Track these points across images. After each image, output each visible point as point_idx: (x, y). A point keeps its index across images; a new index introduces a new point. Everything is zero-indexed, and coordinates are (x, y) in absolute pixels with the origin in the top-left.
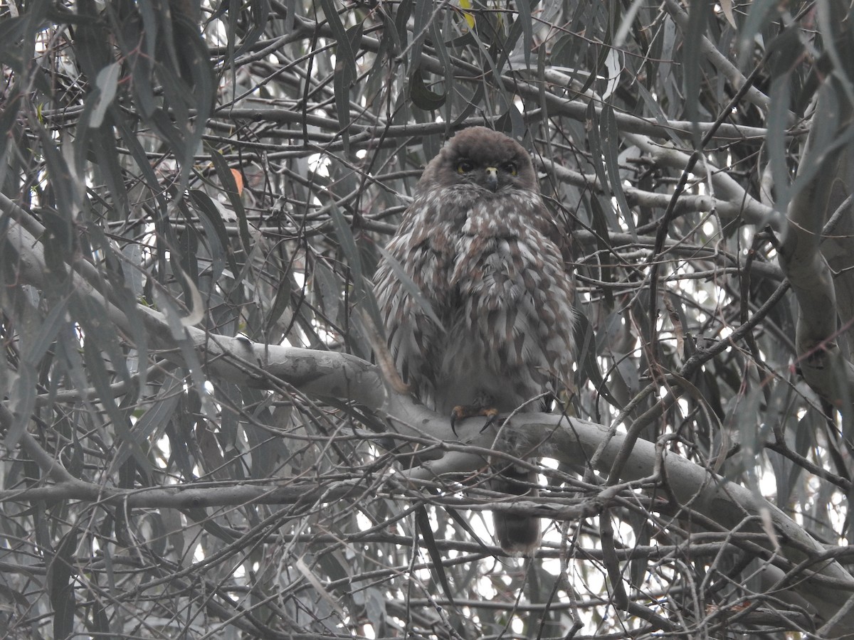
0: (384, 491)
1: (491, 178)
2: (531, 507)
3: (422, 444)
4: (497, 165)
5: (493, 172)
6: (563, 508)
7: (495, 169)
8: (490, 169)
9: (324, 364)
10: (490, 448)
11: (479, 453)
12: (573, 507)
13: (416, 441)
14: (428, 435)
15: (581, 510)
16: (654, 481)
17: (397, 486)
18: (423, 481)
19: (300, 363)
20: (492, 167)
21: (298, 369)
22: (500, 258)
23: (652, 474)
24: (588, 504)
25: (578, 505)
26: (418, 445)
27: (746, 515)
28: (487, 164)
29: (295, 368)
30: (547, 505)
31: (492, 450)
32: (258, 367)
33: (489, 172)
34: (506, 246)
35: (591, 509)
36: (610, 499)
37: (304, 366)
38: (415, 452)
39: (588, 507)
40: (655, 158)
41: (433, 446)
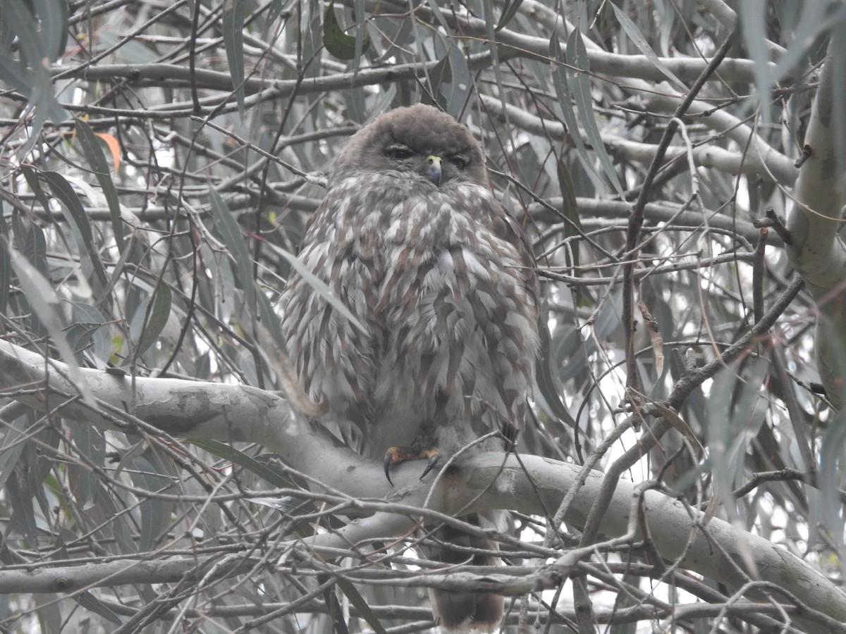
0: (287, 564)
1: (433, 169)
2: (470, 580)
3: (331, 503)
4: (442, 153)
5: (437, 162)
6: (510, 580)
7: (439, 159)
8: (432, 157)
9: (218, 400)
10: (421, 506)
11: (407, 513)
12: (523, 579)
13: (322, 500)
14: (335, 491)
15: (533, 583)
16: (629, 542)
17: (305, 557)
18: (339, 550)
19: (188, 400)
20: (436, 156)
21: (187, 408)
22: (441, 273)
23: (625, 532)
24: (543, 574)
25: (530, 576)
26: (324, 504)
27: (746, 581)
28: (429, 152)
29: (182, 406)
30: (491, 577)
31: (424, 509)
32: (123, 412)
33: (431, 161)
34: (448, 258)
35: (547, 580)
36: (570, 567)
37: (193, 404)
38: (322, 512)
39: (542, 577)
40: (646, 101)
41: (342, 505)
